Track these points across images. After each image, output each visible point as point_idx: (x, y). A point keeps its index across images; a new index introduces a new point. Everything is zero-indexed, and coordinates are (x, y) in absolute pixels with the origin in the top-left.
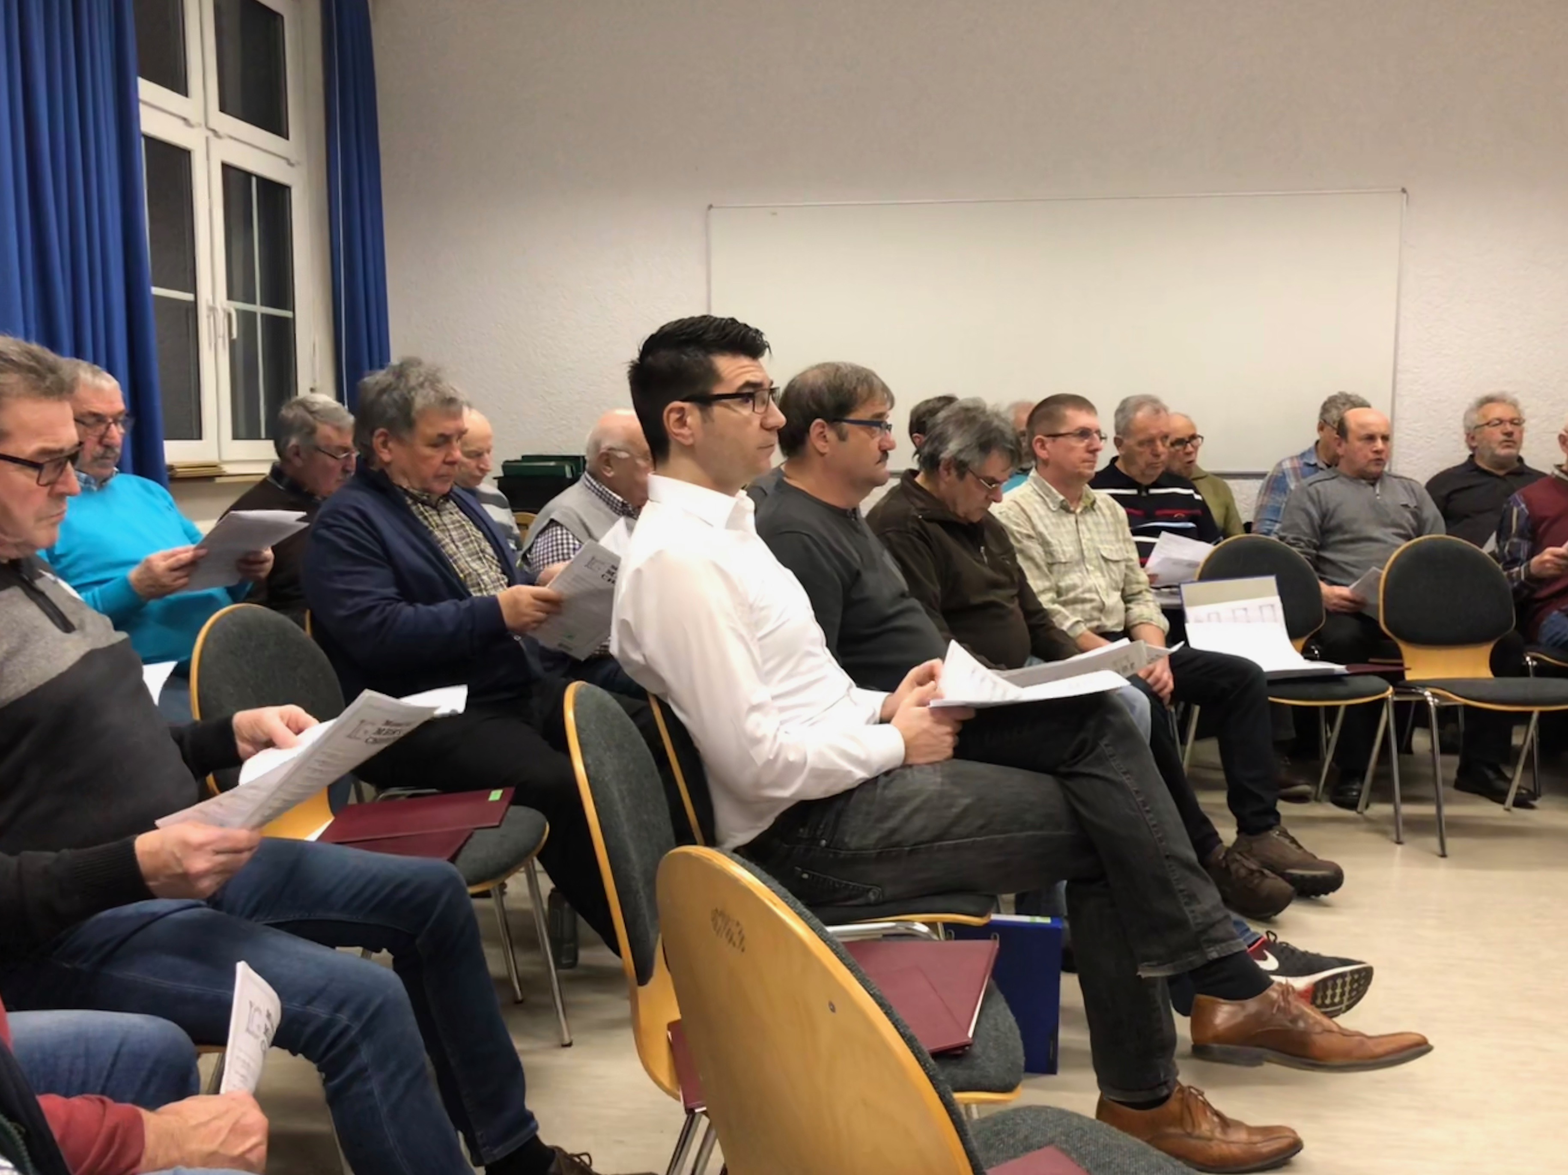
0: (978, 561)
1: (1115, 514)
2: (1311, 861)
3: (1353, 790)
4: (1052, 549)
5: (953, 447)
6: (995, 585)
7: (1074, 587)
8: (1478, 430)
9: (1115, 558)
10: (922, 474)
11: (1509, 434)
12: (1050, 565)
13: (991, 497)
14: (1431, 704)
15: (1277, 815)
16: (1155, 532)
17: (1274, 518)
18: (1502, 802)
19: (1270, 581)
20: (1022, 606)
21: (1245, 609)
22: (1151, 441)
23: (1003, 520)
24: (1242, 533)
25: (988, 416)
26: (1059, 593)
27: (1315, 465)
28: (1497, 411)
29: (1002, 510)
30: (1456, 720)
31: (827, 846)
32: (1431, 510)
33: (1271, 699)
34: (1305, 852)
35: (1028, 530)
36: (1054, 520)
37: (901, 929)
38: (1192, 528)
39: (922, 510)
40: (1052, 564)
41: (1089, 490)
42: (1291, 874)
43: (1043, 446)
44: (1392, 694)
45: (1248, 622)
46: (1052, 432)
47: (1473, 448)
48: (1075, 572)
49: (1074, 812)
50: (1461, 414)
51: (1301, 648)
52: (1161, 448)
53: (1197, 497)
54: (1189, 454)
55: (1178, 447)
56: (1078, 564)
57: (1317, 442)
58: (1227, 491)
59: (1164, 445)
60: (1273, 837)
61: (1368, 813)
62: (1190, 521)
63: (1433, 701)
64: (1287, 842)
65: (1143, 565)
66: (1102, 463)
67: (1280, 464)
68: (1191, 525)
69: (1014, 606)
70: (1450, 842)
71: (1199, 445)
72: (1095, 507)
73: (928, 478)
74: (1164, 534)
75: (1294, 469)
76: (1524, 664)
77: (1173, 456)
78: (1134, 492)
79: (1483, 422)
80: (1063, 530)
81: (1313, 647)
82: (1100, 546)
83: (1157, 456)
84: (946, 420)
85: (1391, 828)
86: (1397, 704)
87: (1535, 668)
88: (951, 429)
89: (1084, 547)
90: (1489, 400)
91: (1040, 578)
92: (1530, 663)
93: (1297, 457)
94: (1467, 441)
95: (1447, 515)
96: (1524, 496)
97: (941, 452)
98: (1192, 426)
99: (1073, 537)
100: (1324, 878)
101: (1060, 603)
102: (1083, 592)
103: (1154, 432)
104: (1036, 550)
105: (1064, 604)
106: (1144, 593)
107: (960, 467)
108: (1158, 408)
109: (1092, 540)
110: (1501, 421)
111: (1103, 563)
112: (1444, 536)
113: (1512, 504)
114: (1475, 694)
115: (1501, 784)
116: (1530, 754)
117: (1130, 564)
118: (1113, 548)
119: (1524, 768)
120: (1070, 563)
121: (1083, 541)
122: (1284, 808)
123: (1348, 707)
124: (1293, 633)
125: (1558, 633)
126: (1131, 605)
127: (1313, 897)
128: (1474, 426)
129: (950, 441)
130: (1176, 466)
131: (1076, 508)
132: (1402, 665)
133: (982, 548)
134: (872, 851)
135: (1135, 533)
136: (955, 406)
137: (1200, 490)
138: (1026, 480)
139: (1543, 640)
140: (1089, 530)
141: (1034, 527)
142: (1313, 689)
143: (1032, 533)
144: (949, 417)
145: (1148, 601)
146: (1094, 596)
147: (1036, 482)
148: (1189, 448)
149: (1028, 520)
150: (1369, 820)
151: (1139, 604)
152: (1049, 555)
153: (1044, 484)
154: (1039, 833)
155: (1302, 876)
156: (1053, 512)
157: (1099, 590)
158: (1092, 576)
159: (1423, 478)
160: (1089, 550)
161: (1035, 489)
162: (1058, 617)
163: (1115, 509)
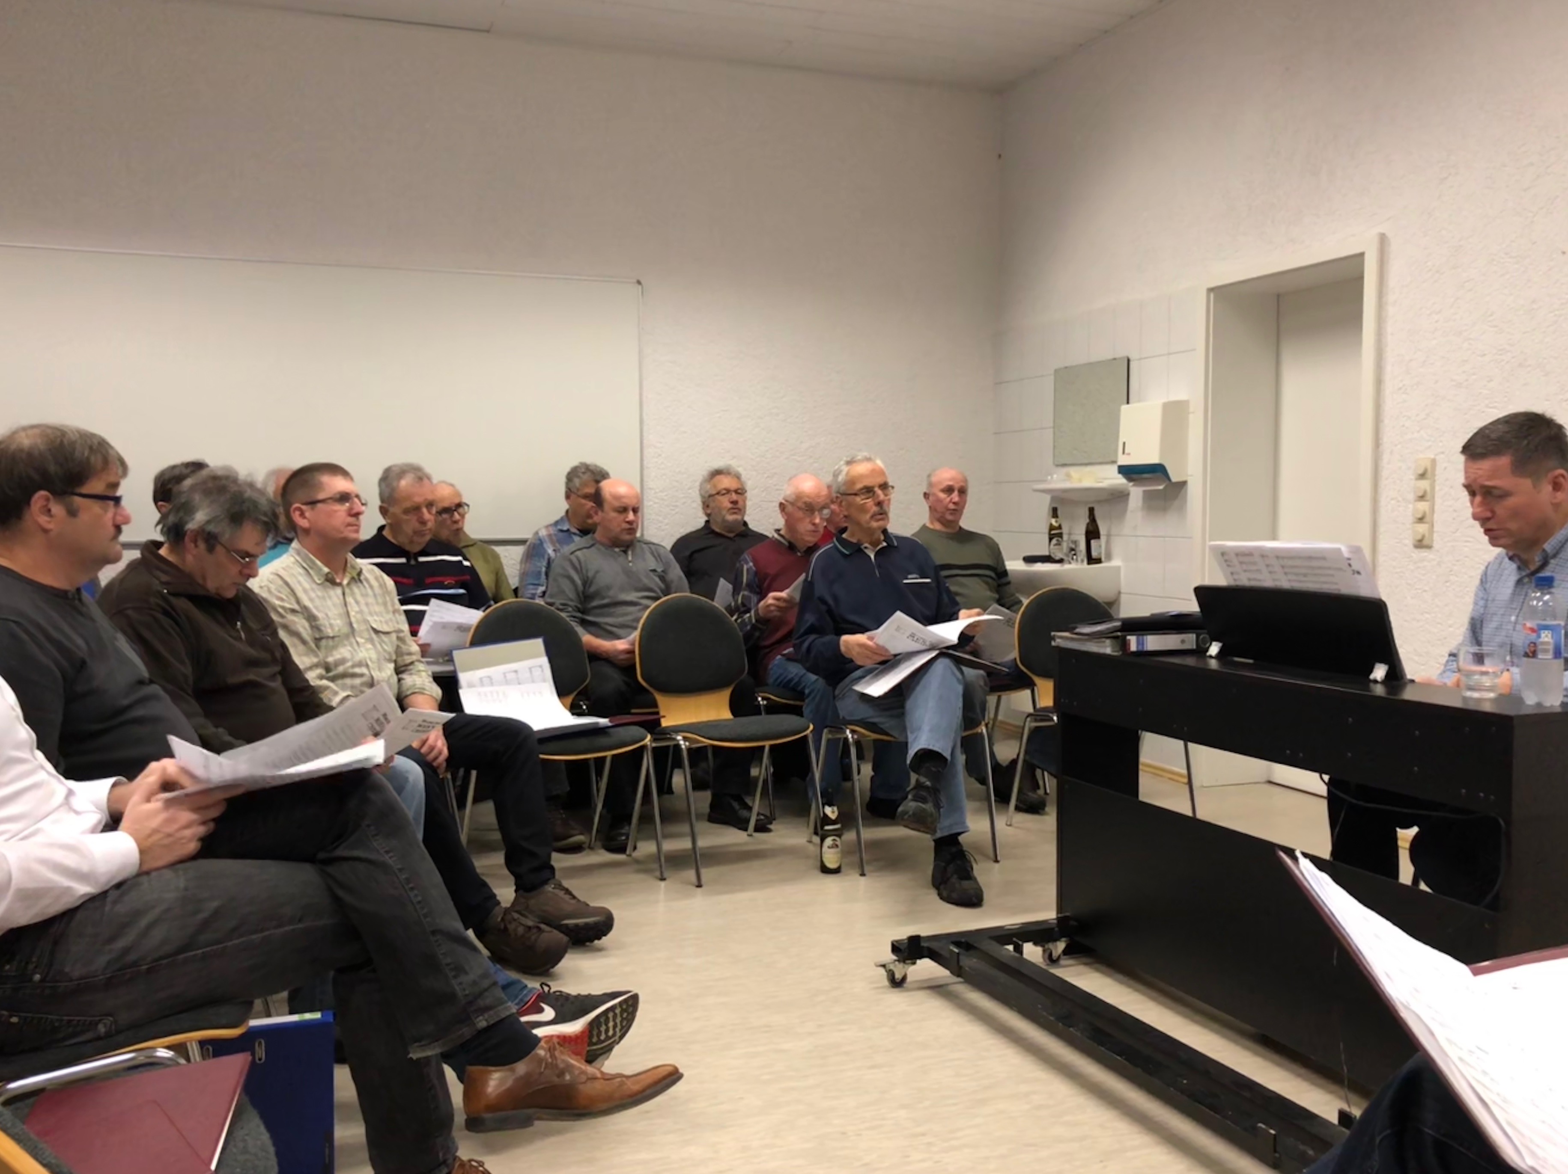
0: (235, 639)
1: (383, 586)
2: (584, 909)
3: (622, 834)
4: (318, 623)
5: (200, 517)
6: (254, 663)
7: (343, 661)
8: (711, 499)
9: (386, 628)
10: (166, 546)
11: (735, 503)
12: (317, 641)
13: (246, 571)
14: (683, 747)
15: (552, 869)
16: (425, 600)
17: (536, 582)
18: (746, 830)
19: (537, 644)
20: (285, 683)
21: (516, 672)
22: (417, 509)
23: (264, 594)
24: (513, 598)
25: (239, 485)
26: (328, 669)
27: (568, 530)
28: (725, 482)
29: (263, 584)
30: (707, 758)
31: (42, 980)
32: (676, 572)
33: (542, 756)
34: (579, 901)
35: (291, 604)
36: (320, 594)
37: (142, 1059)
38: (463, 594)
39: (166, 584)
40: (320, 639)
41: (354, 560)
42: (566, 925)
43: (302, 514)
44: (650, 740)
45: (519, 684)
46: (309, 500)
47: (708, 515)
48: (345, 645)
49: (336, 899)
50: (698, 484)
51: (569, 706)
52: (426, 515)
53: (466, 563)
54: (456, 522)
55: (445, 516)
56: (347, 636)
57: (567, 512)
58: (496, 557)
59: (430, 513)
60: (549, 892)
61: (635, 854)
62: (461, 588)
63: (685, 745)
64: (561, 894)
65: (414, 633)
66: (367, 531)
67: (537, 533)
68: (462, 591)
69: (277, 684)
70: (704, 872)
71: (465, 513)
72: (362, 578)
73: (172, 550)
74: (433, 602)
75: (550, 536)
76: (756, 703)
77: (441, 524)
78: (403, 560)
79: (714, 492)
80: (329, 603)
81: (581, 703)
82: (369, 618)
83: (423, 523)
84: (193, 488)
85: (656, 866)
86: (654, 749)
87: (765, 706)
88: (197, 497)
89: (353, 620)
90: (717, 473)
91: (307, 655)
92: (761, 703)
93: (551, 525)
94: (703, 509)
95: (689, 573)
96: (753, 558)
97: (186, 523)
98: (458, 494)
99: (342, 610)
100: (596, 924)
101: (328, 679)
102: (353, 666)
103: (418, 499)
104: (301, 625)
105: (333, 679)
106: (416, 663)
107: (210, 539)
108: (421, 476)
109: (361, 612)
110: (728, 491)
111: (374, 636)
112: (688, 594)
113: (742, 563)
114: (716, 734)
115: (744, 813)
116: (765, 782)
117: (401, 635)
118: (383, 619)
119: (761, 794)
120: (338, 636)
121: (352, 614)
122: (559, 861)
123: (614, 756)
124: (561, 693)
125: (781, 675)
126: (404, 676)
127: (588, 944)
128: (707, 495)
129: (197, 510)
130: (445, 534)
131: (342, 580)
132: (658, 713)
133: (239, 623)
134: (101, 977)
135: (403, 602)
136: (204, 473)
137: (468, 556)
138: (286, 551)
139: (771, 681)
140: (357, 602)
141: (298, 602)
142: (583, 742)
143: (296, 607)
144: (196, 484)
145: (419, 671)
146: (364, 670)
147: (299, 553)
148: (457, 516)
149: (292, 593)
150: (637, 861)
151: (411, 674)
152: (315, 629)
153: (307, 556)
154: (300, 926)
155: (577, 925)
156: (319, 584)
157: (369, 663)
158: (362, 649)
159: (668, 544)
160: (358, 622)
161: (297, 561)
162: (326, 693)
163: (383, 580)
